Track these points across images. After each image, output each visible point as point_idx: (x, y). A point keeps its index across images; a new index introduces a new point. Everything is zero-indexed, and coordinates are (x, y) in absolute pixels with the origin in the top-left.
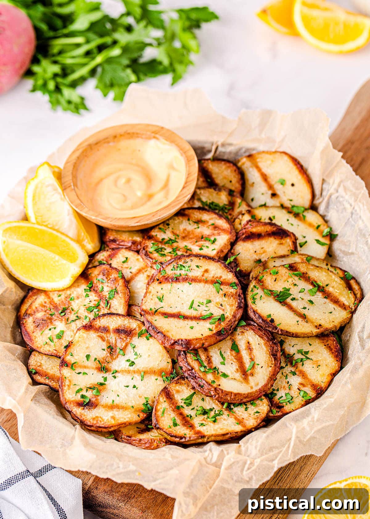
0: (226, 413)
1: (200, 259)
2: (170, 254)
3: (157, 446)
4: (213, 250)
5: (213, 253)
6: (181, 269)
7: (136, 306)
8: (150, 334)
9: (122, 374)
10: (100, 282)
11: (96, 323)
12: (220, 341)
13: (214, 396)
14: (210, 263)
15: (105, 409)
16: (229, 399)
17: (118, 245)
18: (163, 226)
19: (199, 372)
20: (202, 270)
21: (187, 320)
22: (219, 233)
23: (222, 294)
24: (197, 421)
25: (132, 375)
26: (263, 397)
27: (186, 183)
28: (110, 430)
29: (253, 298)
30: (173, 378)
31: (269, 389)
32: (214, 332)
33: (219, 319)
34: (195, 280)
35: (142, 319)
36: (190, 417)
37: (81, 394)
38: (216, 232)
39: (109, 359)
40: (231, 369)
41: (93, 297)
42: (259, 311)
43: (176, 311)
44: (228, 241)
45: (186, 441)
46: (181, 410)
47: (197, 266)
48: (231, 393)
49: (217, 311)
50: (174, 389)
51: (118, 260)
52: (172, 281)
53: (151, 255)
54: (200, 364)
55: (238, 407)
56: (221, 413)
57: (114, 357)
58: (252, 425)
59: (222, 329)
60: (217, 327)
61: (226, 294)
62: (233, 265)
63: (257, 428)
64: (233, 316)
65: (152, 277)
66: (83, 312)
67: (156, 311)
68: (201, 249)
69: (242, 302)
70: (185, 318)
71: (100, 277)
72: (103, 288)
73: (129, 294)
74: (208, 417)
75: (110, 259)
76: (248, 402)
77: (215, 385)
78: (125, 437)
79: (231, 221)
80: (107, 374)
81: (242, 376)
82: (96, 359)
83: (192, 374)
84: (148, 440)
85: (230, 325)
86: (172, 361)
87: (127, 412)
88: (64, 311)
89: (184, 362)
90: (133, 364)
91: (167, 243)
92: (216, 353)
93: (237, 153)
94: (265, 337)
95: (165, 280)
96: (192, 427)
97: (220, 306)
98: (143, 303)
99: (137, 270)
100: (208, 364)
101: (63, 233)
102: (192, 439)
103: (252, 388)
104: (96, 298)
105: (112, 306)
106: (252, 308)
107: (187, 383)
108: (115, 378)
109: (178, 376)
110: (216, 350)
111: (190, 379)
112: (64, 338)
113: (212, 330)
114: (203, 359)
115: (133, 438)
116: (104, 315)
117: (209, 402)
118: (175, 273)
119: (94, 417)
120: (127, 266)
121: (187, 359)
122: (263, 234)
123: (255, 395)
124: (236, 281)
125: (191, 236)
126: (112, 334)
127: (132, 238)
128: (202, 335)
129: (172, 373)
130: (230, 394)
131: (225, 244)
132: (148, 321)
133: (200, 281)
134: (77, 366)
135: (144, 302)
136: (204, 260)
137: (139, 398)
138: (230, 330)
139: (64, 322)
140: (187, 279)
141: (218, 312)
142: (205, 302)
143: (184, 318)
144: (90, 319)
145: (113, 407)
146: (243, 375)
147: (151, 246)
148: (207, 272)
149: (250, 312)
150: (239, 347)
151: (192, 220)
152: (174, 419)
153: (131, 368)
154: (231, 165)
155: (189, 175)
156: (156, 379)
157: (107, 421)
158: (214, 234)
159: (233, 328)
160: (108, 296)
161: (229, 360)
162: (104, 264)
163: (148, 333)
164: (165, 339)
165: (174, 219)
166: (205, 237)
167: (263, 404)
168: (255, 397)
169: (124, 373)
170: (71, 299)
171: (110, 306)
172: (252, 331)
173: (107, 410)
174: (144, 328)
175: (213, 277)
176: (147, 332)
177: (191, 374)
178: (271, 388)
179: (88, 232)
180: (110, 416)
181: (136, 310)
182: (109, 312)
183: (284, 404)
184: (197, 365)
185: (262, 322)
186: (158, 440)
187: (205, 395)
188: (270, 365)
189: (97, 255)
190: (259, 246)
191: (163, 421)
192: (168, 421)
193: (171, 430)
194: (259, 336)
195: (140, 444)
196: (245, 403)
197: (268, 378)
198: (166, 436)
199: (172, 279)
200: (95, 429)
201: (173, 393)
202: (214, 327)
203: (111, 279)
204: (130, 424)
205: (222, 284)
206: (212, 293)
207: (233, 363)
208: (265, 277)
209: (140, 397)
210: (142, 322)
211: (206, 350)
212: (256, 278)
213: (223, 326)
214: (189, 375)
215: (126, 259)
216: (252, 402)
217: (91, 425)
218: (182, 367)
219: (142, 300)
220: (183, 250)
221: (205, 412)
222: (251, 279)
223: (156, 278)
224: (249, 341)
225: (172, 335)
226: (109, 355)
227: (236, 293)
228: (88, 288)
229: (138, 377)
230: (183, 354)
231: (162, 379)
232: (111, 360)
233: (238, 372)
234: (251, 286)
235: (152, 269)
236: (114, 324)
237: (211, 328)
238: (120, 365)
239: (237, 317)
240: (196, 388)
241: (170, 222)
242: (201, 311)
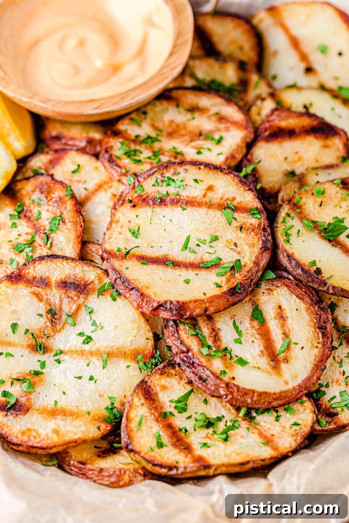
0: (244, 424)
1: (200, 169)
2: (149, 161)
3: (130, 481)
4: (218, 154)
5: (219, 160)
6: (168, 185)
7: (94, 243)
8: (117, 291)
9: (71, 357)
10: (36, 203)
11: (28, 271)
12: (234, 304)
13: (224, 397)
14: (216, 175)
15: (42, 415)
16: (249, 401)
17: (66, 144)
18: (138, 115)
19: (199, 356)
20: (204, 186)
21: (179, 269)
22: (228, 127)
23: (237, 227)
24: (196, 439)
25: (87, 358)
26: (305, 398)
27: (175, 46)
28: (51, 451)
29: (286, 233)
30: (156, 365)
31: (314, 384)
32: (225, 289)
33: (233, 268)
34: (191, 203)
35: (105, 265)
36: (184, 431)
37: (2, 389)
38: (222, 126)
39: (48, 331)
40: (252, 351)
41: (24, 227)
42: (297, 256)
43: (161, 253)
44: (243, 140)
45: (177, 474)
46: (170, 419)
47: (196, 181)
48: (253, 392)
49: (228, 254)
50: (158, 384)
51: (65, 169)
52: (154, 204)
53: (119, 162)
54: (200, 343)
55: (264, 414)
56: (236, 425)
57: (58, 328)
58: (288, 446)
59: (237, 284)
60: (228, 281)
61: (243, 226)
62: (250, 178)
63: (295, 452)
64: (254, 262)
65: (121, 196)
66: (7, 253)
67: (128, 253)
68: (199, 153)
69: (269, 240)
70: (176, 264)
71: (36, 196)
72: (40, 214)
73: (83, 224)
74: (214, 432)
75: (51, 166)
76: (280, 406)
77: (226, 378)
78: (76, 464)
79: (246, 109)
80: (47, 355)
81: (271, 362)
82: (27, 331)
83: (187, 358)
84: (115, 472)
85: (249, 278)
86: (153, 337)
87: (78, 422)
89: (174, 338)
90: (89, 340)
91: (143, 142)
92: (227, 324)
94: (307, 299)
95: (142, 202)
96: (187, 448)
97: (233, 247)
98: (106, 239)
99: (96, 185)
100: (214, 342)
102: (188, 470)
103: (286, 383)
104: (29, 230)
105: (55, 243)
106: (286, 251)
107: (179, 374)
108: (59, 362)
109: (164, 361)
110: (226, 318)
111: (184, 368)
113: (220, 287)
114: (205, 334)
115: (89, 466)
116: (42, 258)
117: (216, 407)
118: (158, 191)
119: (24, 429)
120: (79, 179)
121: (180, 333)
122: (297, 130)
123: (292, 394)
124: (259, 206)
125: (183, 132)
126: (54, 289)
127: (87, 133)
128: (205, 294)
129: (153, 357)
130: (251, 394)
131: (238, 146)
132: (115, 270)
133: (200, 205)
135: (107, 237)
136: (207, 170)
137: (98, 398)
138: (250, 286)
140: (178, 201)
141: (231, 256)
142: (208, 239)
143: (174, 266)
144: (18, 264)
145: (55, 412)
146: (272, 361)
147: (118, 147)
148: (212, 190)
149: (281, 256)
150: (264, 314)
151: (183, 107)
152: (157, 435)
153: (87, 347)
154: (242, 22)
155: (179, 34)
156: (128, 367)
157: (46, 438)
158: (218, 130)
159: (255, 284)
160: (48, 227)
161: (248, 335)
162: (42, 174)
163: (115, 290)
164: (143, 300)
165: (155, 105)
166: (206, 134)
167: (305, 409)
168: (291, 398)
169: (75, 355)
171: (51, 244)
172: (286, 289)
173: (46, 418)
174: (107, 281)
175: (222, 199)
176: (113, 288)
177: (185, 359)
178: (317, 382)
179: (16, 122)
180: (51, 428)
181: (95, 251)
182: (50, 253)
183: (339, 409)
184: (196, 344)
185: (301, 273)
186: (132, 471)
187: (210, 394)
188: (316, 345)
189: (31, 160)
190: (290, 148)
191: (141, 438)
192: (147, 439)
193: (152, 454)
194: (297, 296)
195: (100, 478)
196: (275, 409)
197: (312, 366)
198: (144, 464)
199: (154, 200)
200: (25, 449)
201: (156, 389)
202: (224, 282)
203: (54, 200)
204: (84, 442)
205: (236, 209)
206: (221, 225)
207: (255, 341)
208: (304, 200)
209: (101, 396)
210: (105, 270)
211: (210, 318)
212: (290, 201)
213: (239, 279)
214: (183, 360)
215: (76, 167)
216: (286, 406)
217: (19, 442)
218: (171, 347)
219: (105, 234)
220: (169, 154)
221: (209, 424)
222: (280, 202)
223: (127, 199)
224: (281, 304)
225: (155, 294)
226: (49, 324)
227: (259, 225)
228: (16, 213)
229: (97, 363)
230: (172, 326)
231: (137, 366)
232: (52, 333)
233: (263, 356)
234: (283, 214)
235: (120, 184)
236: (59, 273)
237: (219, 282)
238: (67, 342)
239: (261, 265)
240: (194, 382)
241: (149, 109)
242: (201, 253)
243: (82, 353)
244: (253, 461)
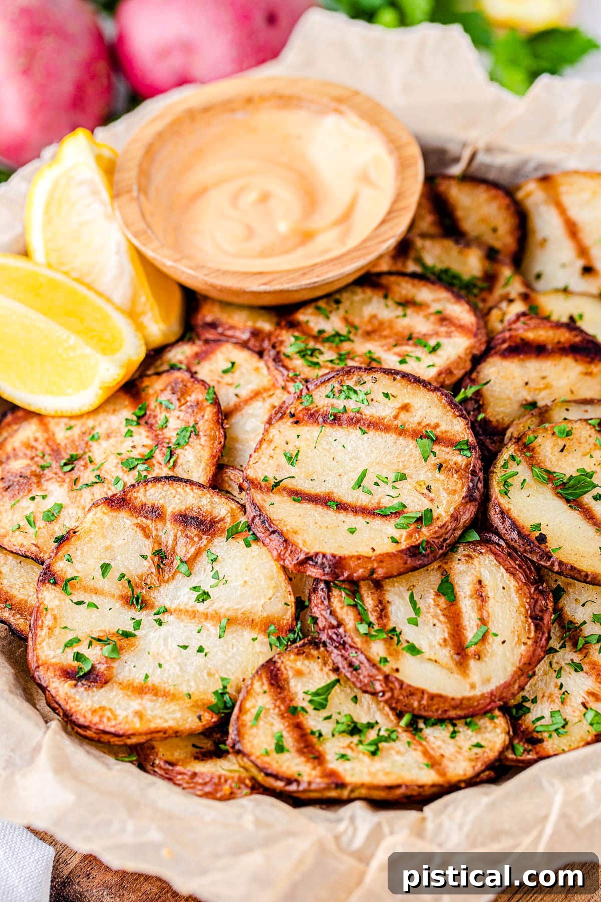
0: (405, 737)
1: (395, 379)
2: (330, 365)
3: (232, 793)
4: (429, 366)
5: (428, 374)
6: (348, 397)
7: (235, 468)
8: (254, 534)
9: (178, 618)
10: (164, 407)
11: (135, 495)
12: (414, 569)
13: (381, 694)
14: (417, 391)
15: (125, 692)
16: (416, 704)
17: (222, 334)
18: (327, 303)
19: (353, 635)
20: (397, 403)
21: (345, 513)
22: (452, 332)
23: (435, 465)
24: (332, 748)
25: (200, 622)
26: (497, 713)
27: (389, 213)
28: (129, 742)
29: (505, 482)
30: (294, 641)
31: (514, 695)
32: (403, 546)
33: (419, 520)
34: (376, 425)
35: (243, 498)
36: (317, 734)
37: (75, 650)
38: (443, 329)
39: (153, 580)
40: (430, 637)
41: (142, 438)
42: (514, 513)
43: (323, 489)
44: (468, 352)
45: (298, 792)
46: (301, 716)
47: (386, 395)
48: (423, 692)
49: (416, 500)
50: (291, 667)
51: (214, 366)
52: (324, 421)
53: (287, 362)
54: (359, 617)
55: (436, 727)
56: (394, 736)
57: (166, 577)
58: (462, 772)
59: (422, 542)
60: (410, 536)
61: (444, 465)
62: (471, 405)
63: (472, 782)
64: (452, 516)
65: (281, 407)
66: (112, 469)
67: (277, 484)
68: (403, 362)
69: (478, 488)
70: (342, 507)
71: (165, 397)
72: (167, 421)
73: (223, 440)
74: (361, 742)
75: (196, 361)
76: (460, 718)
77: (387, 669)
78: (162, 764)
79: (483, 312)
80: (145, 612)
81: (456, 657)
82: (123, 576)
83: (337, 636)
84: (212, 778)
85: (441, 536)
86: (295, 603)
87: (172, 707)
88: (71, 461)
89: (323, 607)
90: (205, 597)
91: (328, 340)
92: (401, 597)
93: (517, 171)
94: (520, 575)
95: (309, 418)
96: (318, 758)
97: (426, 491)
98: (251, 463)
99: (252, 392)
100: (378, 619)
101: (100, 294)
102: (313, 786)
103: (473, 687)
104: (149, 442)
105: (180, 461)
106: (499, 505)
107: (324, 657)
108: (160, 624)
109: (305, 637)
110: (402, 589)
111: (331, 648)
112: (61, 521)
113: (397, 542)
114: (367, 605)
115: (178, 768)
116: (157, 479)
117: (369, 708)
118: (332, 405)
119: (96, 706)
120: (231, 381)
121: (332, 600)
122: (550, 347)
123: (478, 704)
124: (471, 439)
125: (385, 333)
126: (168, 523)
127: (254, 322)
128: (373, 550)
129: (292, 630)
130: (420, 695)
131: (460, 357)
132: (254, 504)
133: (387, 429)
134: (78, 586)
136: (404, 382)
137: (206, 678)
138: (441, 547)
139: (66, 485)
140: (358, 421)
141: (420, 503)
142: (392, 477)
143: (338, 508)
144: (125, 484)
145: (141, 690)
146: (458, 654)
147: (290, 343)
148: (407, 411)
149: (492, 512)
150: (457, 589)
151: (393, 299)
152: (279, 734)
153: (201, 607)
154: (501, 193)
155: (399, 196)
156: (254, 640)
157: (124, 722)
158: (437, 334)
159: (449, 545)
161: (429, 615)
162: (180, 369)
163: (251, 533)
164: (286, 548)
165: (354, 293)
166: (418, 338)
167: (495, 727)
168: (477, 709)
169: (183, 617)
170: (93, 437)
171: (175, 462)
172: (492, 557)
173: (129, 696)
174: (243, 519)
175: (419, 424)
176: (249, 530)
177: (334, 637)
178: (518, 693)
179: (156, 296)
180: (132, 709)
181: (233, 477)
182: (171, 474)
183: (546, 735)
184: (352, 617)
185: (517, 538)
186: (236, 779)
187: (360, 688)
188: (524, 640)
189: (170, 351)
190: (536, 370)
191: (255, 737)
192: (263, 738)
193: (267, 759)
194: (507, 570)
195: (192, 785)
196: (452, 721)
197: (514, 669)
198: (254, 771)
199: (325, 416)
200: (94, 735)
201: (287, 674)
202: (404, 537)
203: (188, 404)
204: (177, 734)
205: (437, 441)
206: (412, 460)
207: (438, 624)
208: (539, 440)
209: (210, 675)
210: (242, 505)
211: (378, 585)
212: (519, 439)
213: (425, 535)
214: (331, 638)
215: (230, 365)
216: (468, 720)
217: (87, 724)
218: (317, 619)
219: (251, 456)
220: (361, 360)
221: (354, 730)
222: (506, 441)
223: (288, 411)
224: (482, 578)
225: (304, 542)
226: (154, 570)
227: (467, 466)
228: (135, 418)
229: (212, 629)
230: (322, 589)
231: (267, 640)
232: (157, 583)
233: (446, 646)
234: (505, 455)
235: (286, 393)
236: (178, 501)
237: (397, 536)
238: (175, 598)
239: (462, 521)
240: (342, 670)
241: (345, 296)
242: (379, 496)
243: (193, 615)
244: (407, 786)
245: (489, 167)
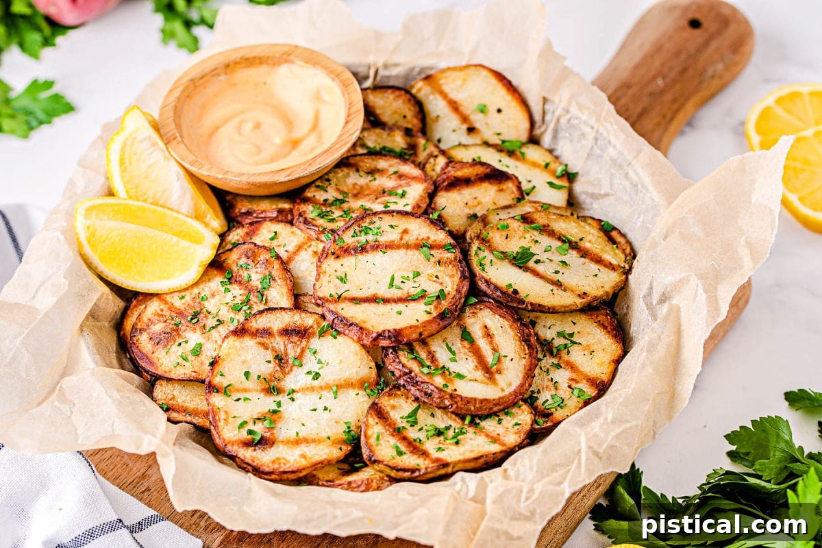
0: (471, 430)
1: (393, 216)
2: (341, 218)
3: (378, 487)
4: (405, 205)
5: (408, 209)
6: (366, 234)
7: (305, 295)
8: (336, 330)
9: (304, 394)
10: (244, 269)
11: (251, 324)
12: (445, 327)
13: (449, 408)
14: (409, 220)
15: (288, 446)
16: (472, 408)
17: (256, 217)
18: (322, 182)
19: (421, 376)
20: (399, 230)
21: (389, 305)
22: (409, 183)
23: (435, 262)
24: (431, 446)
25: (318, 393)
26: (521, 403)
27: (349, 116)
28: (302, 474)
29: (480, 263)
30: (382, 390)
32: (435, 314)
33: (438, 297)
34: (390, 246)
35: (319, 310)
36: (418, 441)
37: (246, 429)
38: (403, 182)
39: (278, 375)
40: (467, 367)
41: (236, 290)
42: (494, 280)
43: (370, 293)
44: (425, 192)
45: (422, 475)
46: (404, 433)
47: (391, 226)
48: (475, 399)
49: (431, 286)
50: (388, 405)
51: (262, 238)
52: (355, 252)
53: (314, 222)
54: (420, 365)
55: (487, 420)
56: (464, 431)
57: (287, 370)
58: (514, 441)
59: (445, 310)
60: (436, 307)
61: (441, 261)
62: (438, 222)
63: (521, 446)
64: (456, 290)
65: (323, 252)
66: (225, 314)
67: (340, 297)
69: (466, 270)
70: (386, 301)
71: (243, 261)
72: (250, 277)
73: (292, 280)
74: (446, 439)
75: (249, 237)
76: (500, 411)
77: (449, 390)
78: (325, 483)
79: (422, 166)
80: (280, 396)
81: (486, 375)
82: (259, 377)
83: (410, 379)
84: (362, 482)
85: (454, 304)
86: (375, 366)
87: (321, 447)
88: (195, 315)
89: (395, 364)
90: (317, 376)
91: (332, 204)
92: (441, 347)
93: (408, 77)
94: (509, 317)
95: (344, 253)
96: (425, 454)
97: (435, 279)
98: (317, 289)
99: (296, 247)
100: (432, 363)
101: (171, 209)
102: (429, 470)
103: (503, 390)
104: (243, 292)
105: (269, 299)
106: (483, 277)
107: (405, 394)
108: (293, 400)
109: (387, 386)
110: (439, 341)
111: (408, 387)
112: (204, 353)
113: (430, 313)
114: (422, 356)
115: (337, 482)
116: (261, 312)
118: (358, 241)
119: (273, 458)
120: (278, 244)
121: (400, 358)
122: (473, 178)
123: (509, 400)
124: (452, 241)
125: (367, 192)
126: (277, 338)
127: (276, 206)
128: (418, 321)
130: (474, 401)
131: (421, 196)
132: (331, 312)
133: (398, 247)
134: (232, 390)
135: (317, 287)
136: (399, 216)
137: (335, 425)
138: (456, 311)
139: (198, 331)
140: (378, 247)
141: (434, 287)
142: (411, 276)
143: (384, 302)
144: (239, 322)
145: (298, 442)
146: (487, 373)
147: (310, 211)
148: (407, 233)
149: (480, 283)
150: (473, 334)
151: (362, 171)
152: (395, 446)
153: (316, 383)
154: (403, 92)
155: (350, 105)
156: (357, 394)
157: (295, 463)
158: (400, 186)
159: (460, 309)
160: (260, 286)
161: (461, 354)
162: (242, 244)
163: (334, 330)
164: (362, 333)
165: (336, 173)
166: (389, 191)
167: (523, 412)
168: (509, 403)
169: (306, 392)
170: (203, 298)
171: (266, 300)
172: (488, 310)
173: (291, 448)
174: (325, 324)
175: (417, 239)
176: (332, 328)
177: (409, 380)
178: (529, 389)
179: (208, 203)
180: (297, 455)
181: (308, 301)
182: (267, 308)
183: (553, 410)
184: (416, 365)
185: (500, 295)
186: (378, 478)
187: (436, 407)
188: (523, 356)
189: (228, 235)
190: (469, 195)
191: (381, 451)
192: (387, 450)
193: (395, 461)
194: (499, 316)
196: (496, 414)
197: (523, 374)
198: (388, 471)
199: (355, 250)
200: (277, 477)
201: (387, 409)
202: (432, 309)
203: (261, 262)
204: (329, 463)
205: (431, 247)
206: (420, 262)
207: (469, 358)
208: (491, 234)
209: (337, 422)
210: (321, 315)
211: (424, 342)
212: (478, 237)
213: (445, 306)
214: (406, 381)
215: (273, 234)
216: (506, 411)
217: (271, 470)
218: (393, 372)
219: (314, 285)
220: (359, 211)
221: (439, 433)
222: (469, 240)
223: (329, 252)
224: (486, 324)
225: (373, 326)
226: (278, 368)
227: (455, 258)
228: (226, 280)
229: (328, 395)
230: (392, 353)
231: (365, 393)
232: (282, 376)
233: (478, 370)
234: (474, 247)
235: (319, 242)
236: (279, 322)
237: (428, 310)
238: (297, 382)
239: (463, 292)
240: (420, 398)
241: (331, 176)
242: (407, 288)
243: (312, 389)
244: (486, 456)
245: (388, 77)
